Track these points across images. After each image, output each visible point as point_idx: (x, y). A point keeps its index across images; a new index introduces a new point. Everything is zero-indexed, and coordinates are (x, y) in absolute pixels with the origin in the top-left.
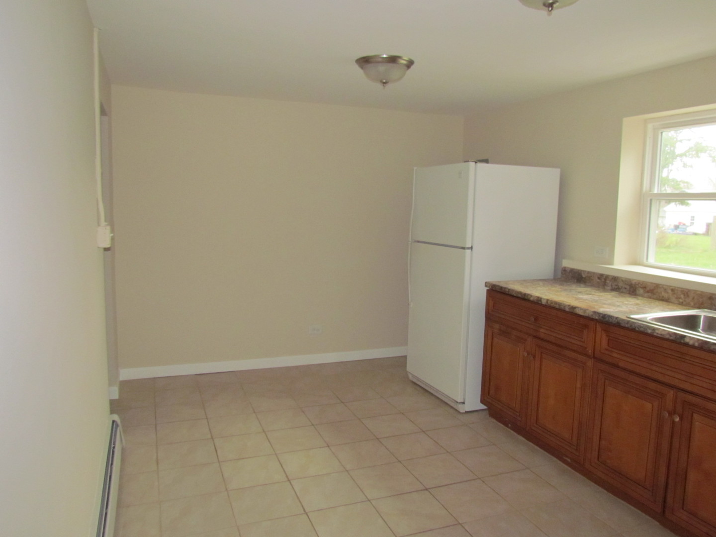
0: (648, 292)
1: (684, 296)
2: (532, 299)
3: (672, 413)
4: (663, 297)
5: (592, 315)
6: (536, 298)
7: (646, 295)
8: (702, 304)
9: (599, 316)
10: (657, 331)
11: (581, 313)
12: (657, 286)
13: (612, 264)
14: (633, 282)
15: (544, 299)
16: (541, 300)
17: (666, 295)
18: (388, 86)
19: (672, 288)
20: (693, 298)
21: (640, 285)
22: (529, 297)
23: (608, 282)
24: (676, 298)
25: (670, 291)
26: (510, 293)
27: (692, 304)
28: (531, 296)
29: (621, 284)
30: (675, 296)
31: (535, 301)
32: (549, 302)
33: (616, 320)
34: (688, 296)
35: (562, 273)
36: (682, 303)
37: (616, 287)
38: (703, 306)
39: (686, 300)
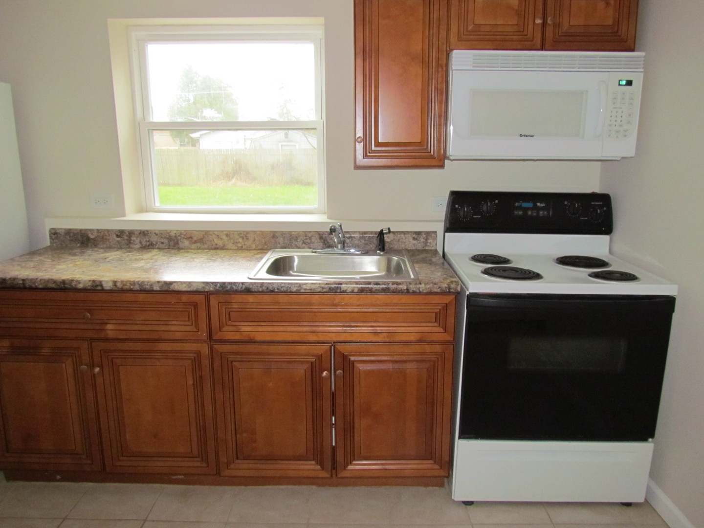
0: (195, 242)
1: (243, 239)
2: (81, 286)
4: (216, 244)
5: (203, 287)
6: (90, 284)
7: (194, 246)
8: (266, 244)
11: (183, 288)
12: (207, 233)
13: (124, 215)
14: (173, 234)
15: (107, 282)
16: (101, 285)
17: (220, 243)
20: (254, 240)
21: (182, 236)
22: (74, 284)
23: (133, 238)
24: (233, 244)
25: (224, 237)
27: (254, 246)
28: (79, 282)
29: (154, 239)
30: (232, 241)
31: (90, 288)
32: (119, 285)
34: (247, 239)
35: (51, 237)
36: (242, 247)
37: (148, 244)
38: (266, 246)
39: (246, 243)
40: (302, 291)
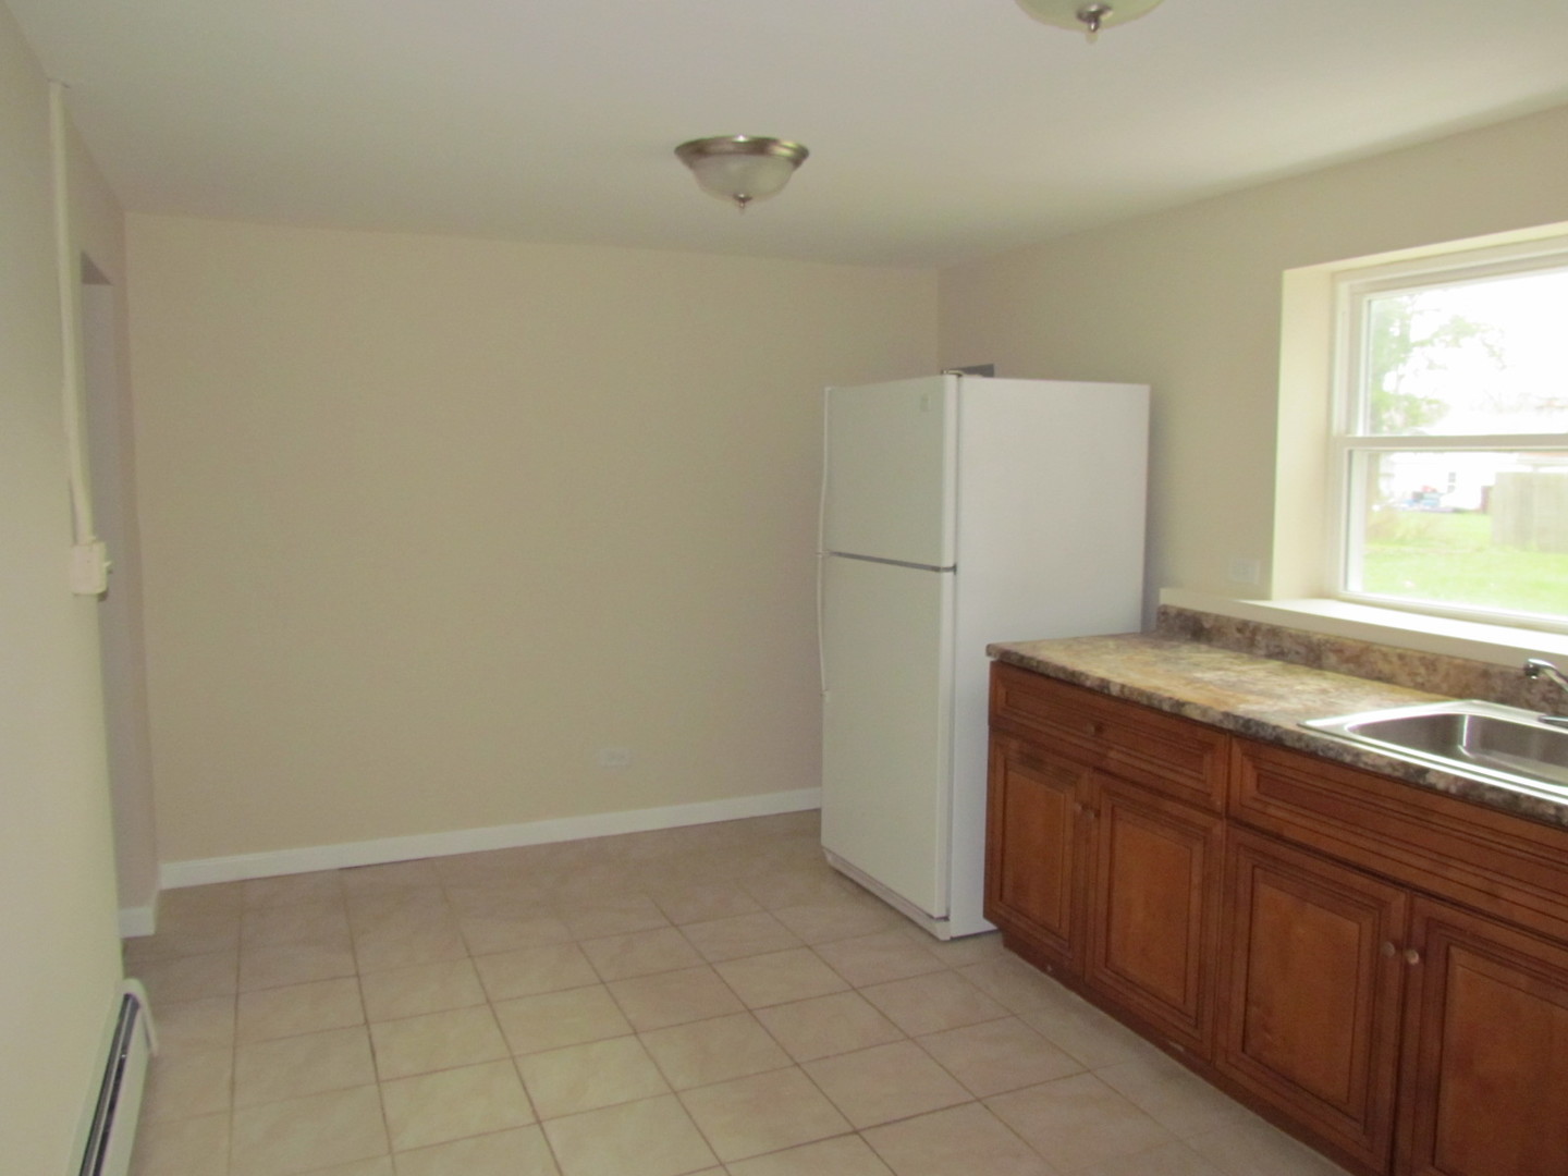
0: (1348, 660)
1: (1427, 668)
2: (1088, 683)
3: (1401, 947)
4: (1380, 672)
5: (1221, 721)
6: (1097, 683)
7: (1344, 667)
8: (1467, 686)
9: (1237, 722)
10: (1364, 759)
11: (1195, 715)
12: (1367, 648)
13: (1266, 597)
14: (1315, 639)
15: (1116, 684)
16: (1108, 688)
17: (1386, 668)
18: (751, 207)
19: (1398, 651)
20: (1447, 675)
21: (1328, 645)
22: (1083, 678)
23: (1259, 638)
24: (1409, 674)
25: (1395, 659)
26: (1041, 669)
27: (1445, 687)
28: (1087, 677)
29: (1287, 644)
30: (1407, 669)
31: (1097, 688)
32: (1126, 691)
33: (1274, 734)
34: (1435, 670)
35: (1158, 618)
36: (1423, 684)
37: (1277, 650)
38: (1468, 692)
39: (1432, 678)
40: (1361, 765)
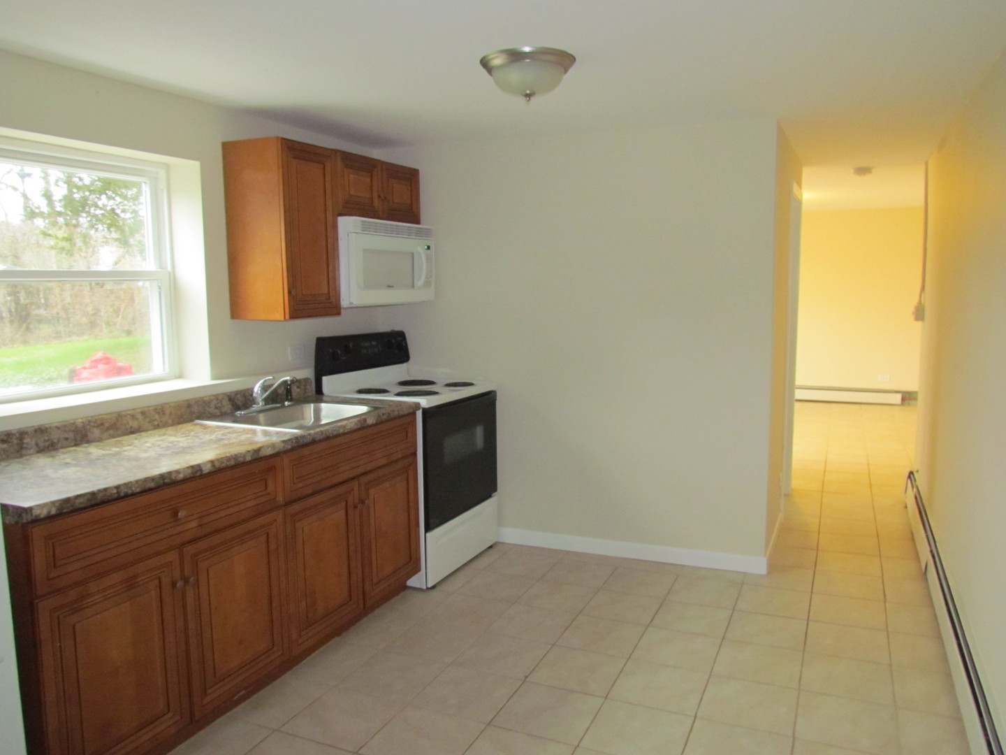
0: (108, 429)
1: (159, 414)
2: (181, 476)
4: (131, 427)
7: (106, 435)
8: (181, 416)
12: (120, 416)
17: (134, 424)
19: (139, 410)
20: (171, 414)
21: (92, 424)
24: (149, 422)
25: (140, 416)
27: (170, 421)
28: (178, 472)
29: (55, 436)
30: (148, 420)
34: (164, 414)
36: (158, 425)
37: (47, 444)
38: (182, 419)
39: (162, 419)
